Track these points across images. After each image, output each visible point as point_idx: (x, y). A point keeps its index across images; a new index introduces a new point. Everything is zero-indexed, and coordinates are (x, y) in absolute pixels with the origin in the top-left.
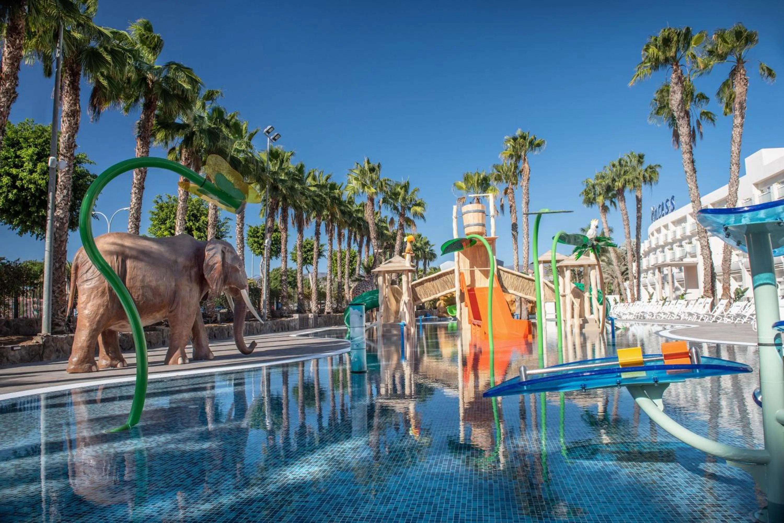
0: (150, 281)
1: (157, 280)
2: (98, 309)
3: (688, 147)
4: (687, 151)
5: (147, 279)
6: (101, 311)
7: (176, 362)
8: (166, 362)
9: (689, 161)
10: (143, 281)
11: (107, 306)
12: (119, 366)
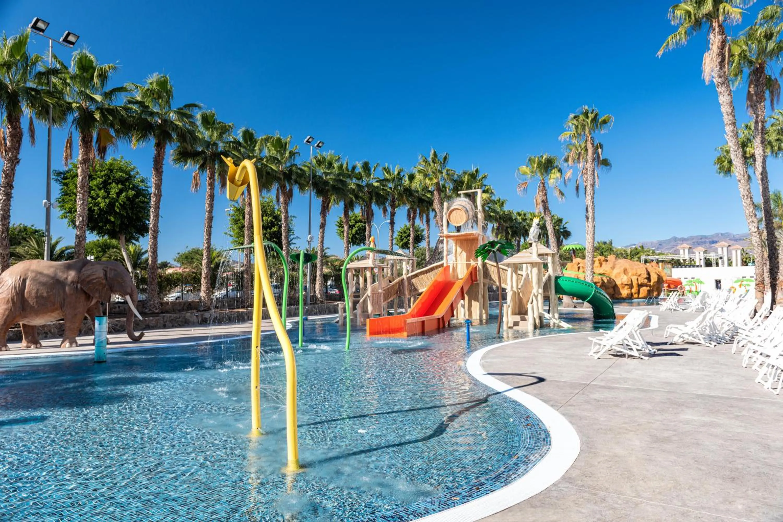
0: (42, 293)
1: (47, 292)
2: (5, 312)
3: (731, 117)
4: (729, 122)
5: (40, 292)
6: (7, 313)
7: (65, 347)
8: (60, 346)
9: (732, 134)
10: (37, 292)
11: (11, 310)
12: (32, 347)
